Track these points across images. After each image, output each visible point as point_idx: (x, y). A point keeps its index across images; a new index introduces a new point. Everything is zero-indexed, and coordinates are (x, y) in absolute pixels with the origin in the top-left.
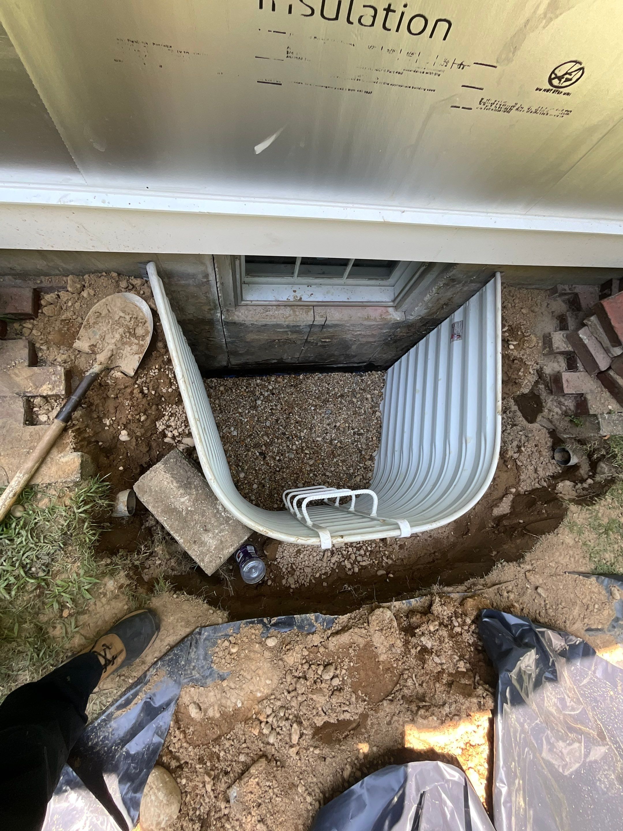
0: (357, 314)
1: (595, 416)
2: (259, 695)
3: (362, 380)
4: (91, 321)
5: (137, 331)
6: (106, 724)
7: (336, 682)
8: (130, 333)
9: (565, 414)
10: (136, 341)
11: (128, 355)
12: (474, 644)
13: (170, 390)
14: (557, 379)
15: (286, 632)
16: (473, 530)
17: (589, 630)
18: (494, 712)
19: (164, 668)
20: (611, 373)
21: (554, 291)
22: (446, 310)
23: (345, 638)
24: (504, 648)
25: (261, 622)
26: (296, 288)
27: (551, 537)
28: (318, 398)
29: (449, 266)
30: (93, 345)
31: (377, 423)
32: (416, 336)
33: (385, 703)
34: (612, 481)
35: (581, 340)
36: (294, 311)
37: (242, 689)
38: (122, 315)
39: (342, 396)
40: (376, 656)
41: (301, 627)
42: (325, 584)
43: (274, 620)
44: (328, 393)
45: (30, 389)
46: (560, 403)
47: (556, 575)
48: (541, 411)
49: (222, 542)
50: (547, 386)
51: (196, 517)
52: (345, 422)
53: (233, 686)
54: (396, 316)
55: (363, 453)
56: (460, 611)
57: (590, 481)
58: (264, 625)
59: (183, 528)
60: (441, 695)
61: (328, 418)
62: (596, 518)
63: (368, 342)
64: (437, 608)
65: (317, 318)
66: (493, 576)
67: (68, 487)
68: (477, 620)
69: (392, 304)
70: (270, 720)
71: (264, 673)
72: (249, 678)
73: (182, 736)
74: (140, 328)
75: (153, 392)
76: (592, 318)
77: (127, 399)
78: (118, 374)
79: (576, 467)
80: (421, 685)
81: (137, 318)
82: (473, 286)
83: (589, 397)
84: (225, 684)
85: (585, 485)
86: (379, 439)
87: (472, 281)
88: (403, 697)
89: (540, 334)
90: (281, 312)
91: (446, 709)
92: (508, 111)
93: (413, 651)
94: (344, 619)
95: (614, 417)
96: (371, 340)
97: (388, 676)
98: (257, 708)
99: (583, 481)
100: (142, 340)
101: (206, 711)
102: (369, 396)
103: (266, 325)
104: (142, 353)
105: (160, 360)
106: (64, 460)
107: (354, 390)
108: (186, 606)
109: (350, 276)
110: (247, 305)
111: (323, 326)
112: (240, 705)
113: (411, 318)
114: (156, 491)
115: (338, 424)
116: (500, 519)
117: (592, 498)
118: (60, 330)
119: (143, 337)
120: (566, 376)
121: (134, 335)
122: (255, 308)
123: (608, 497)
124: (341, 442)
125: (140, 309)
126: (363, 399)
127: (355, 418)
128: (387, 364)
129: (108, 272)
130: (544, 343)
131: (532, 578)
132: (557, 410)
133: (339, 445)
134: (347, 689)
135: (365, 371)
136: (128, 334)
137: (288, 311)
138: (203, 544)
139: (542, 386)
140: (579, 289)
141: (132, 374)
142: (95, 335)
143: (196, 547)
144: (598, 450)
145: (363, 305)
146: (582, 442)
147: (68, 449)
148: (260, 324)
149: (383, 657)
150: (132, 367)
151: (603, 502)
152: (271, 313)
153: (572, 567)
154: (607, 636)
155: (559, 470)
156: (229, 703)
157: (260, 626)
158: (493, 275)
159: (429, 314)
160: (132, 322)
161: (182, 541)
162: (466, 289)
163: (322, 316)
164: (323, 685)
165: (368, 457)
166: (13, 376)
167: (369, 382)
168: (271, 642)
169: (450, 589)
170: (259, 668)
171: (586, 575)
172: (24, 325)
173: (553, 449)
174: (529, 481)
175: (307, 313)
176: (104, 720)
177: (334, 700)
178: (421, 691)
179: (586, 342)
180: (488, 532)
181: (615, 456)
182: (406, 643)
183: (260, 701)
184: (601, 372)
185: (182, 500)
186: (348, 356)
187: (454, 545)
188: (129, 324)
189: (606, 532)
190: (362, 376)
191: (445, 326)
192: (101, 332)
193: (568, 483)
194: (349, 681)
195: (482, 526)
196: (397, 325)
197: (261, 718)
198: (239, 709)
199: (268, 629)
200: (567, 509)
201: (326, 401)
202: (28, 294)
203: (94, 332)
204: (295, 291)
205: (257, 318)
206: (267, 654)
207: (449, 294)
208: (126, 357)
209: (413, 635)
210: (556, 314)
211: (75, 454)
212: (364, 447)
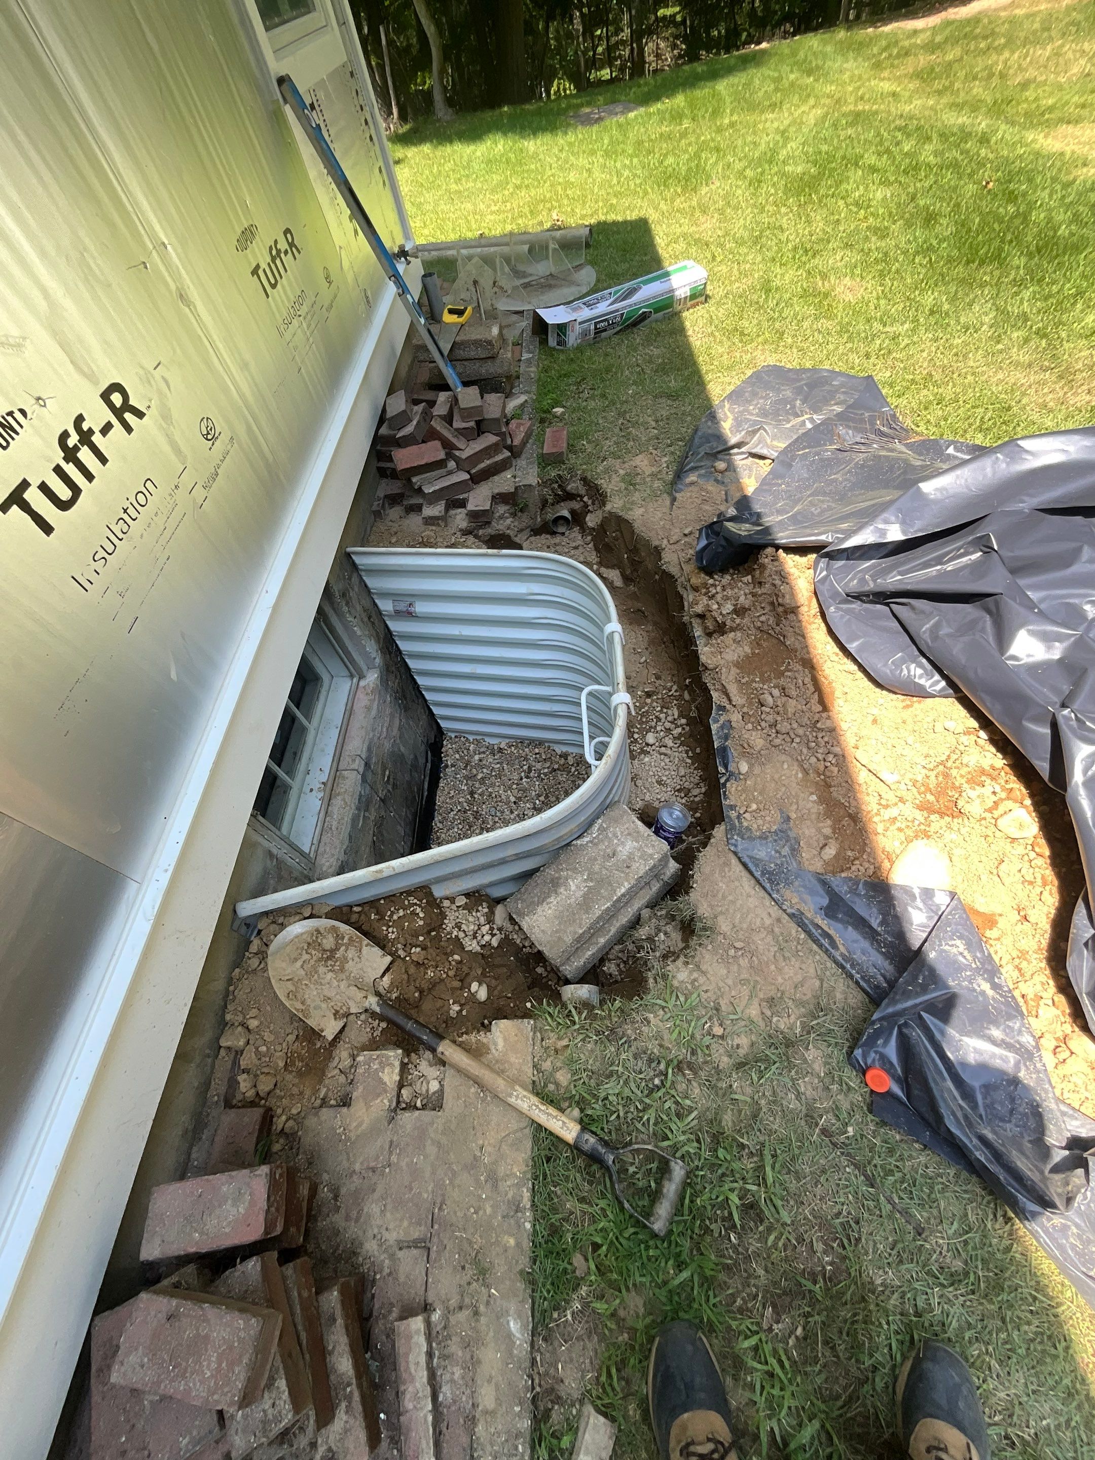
0: (360, 720)
1: (516, 488)
2: (800, 775)
3: (453, 766)
4: (299, 1006)
5: (328, 947)
6: (858, 964)
7: (776, 692)
8: (328, 958)
9: (514, 515)
10: (343, 948)
11: (360, 966)
12: (732, 575)
13: (422, 915)
14: (474, 516)
15: (733, 752)
16: (639, 605)
17: (727, 501)
18: (777, 547)
19: (783, 891)
20: (473, 471)
21: (378, 515)
22: (374, 618)
23: (733, 689)
24: (723, 543)
25: (724, 785)
26: (306, 789)
27: (636, 525)
28: (470, 827)
29: (327, 592)
30: (335, 1015)
31: (516, 747)
32: (403, 670)
33: (788, 643)
34: (584, 480)
35: (434, 492)
36: (339, 794)
37: (797, 796)
38: (299, 963)
39: (472, 793)
40: (747, 657)
41: (726, 737)
42: (698, 750)
43: (721, 769)
44: (465, 812)
45: (385, 1102)
46: (501, 517)
47: (671, 520)
48: (509, 536)
49: (629, 834)
50: (481, 527)
51: (596, 868)
52: (510, 788)
53: (794, 807)
54: (372, 678)
55: (556, 766)
56: (704, 591)
57: (585, 499)
58: (727, 780)
59: (610, 884)
60: (767, 588)
61: (503, 812)
62: (620, 491)
63: (400, 729)
64: (699, 609)
65: (355, 766)
66: (674, 570)
67: (542, 1040)
68: (710, 574)
69: (355, 680)
70: (820, 757)
71: (777, 772)
72: (783, 789)
73: (857, 862)
74: (325, 941)
75: (421, 938)
76: (414, 480)
77: (426, 973)
78: (386, 980)
79: (573, 512)
80: (763, 608)
81: (309, 944)
82: (355, 579)
83: (496, 491)
84: (793, 816)
85: (590, 502)
86: (540, 743)
87: (350, 579)
88: (778, 625)
89: (423, 527)
90: (335, 811)
91: (778, 582)
92: (217, 475)
93: (738, 621)
94: (715, 695)
95: (519, 473)
96: (397, 722)
97: (765, 644)
98: (812, 775)
99: (586, 506)
100: (343, 938)
101: (827, 837)
102: (477, 757)
103: (350, 837)
104: (361, 942)
105: (375, 925)
106: (501, 1044)
107: (467, 778)
108: (707, 869)
109: (308, 717)
110: (316, 851)
111: (367, 765)
112: (814, 797)
113: (378, 661)
114: (560, 923)
115: (513, 799)
116: (626, 579)
117: (601, 495)
118: (300, 1074)
119: (339, 937)
120: (471, 507)
121: (333, 951)
122: (322, 844)
123: (599, 482)
124: (539, 796)
125: (297, 937)
126: (480, 765)
127: (505, 775)
128: (435, 727)
129: (230, 981)
130: (433, 525)
131: (674, 539)
132: (509, 521)
133: (542, 798)
134: (782, 681)
135: (440, 760)
136: (330, 962)
137: (337, 802)
138: (631, 857)
139: (481, 532)
140: (381, 493)
141: (389, 959)
142: (320, 1008)
143: (635, 866)
144: (553, 490)
145: (349, 713)
146: (544, 503)
147: (485, 1040)
148: (347, 842)
149: (748, 649)
150: (378, 959)
151: (605, 486)
152: (335, 824)
153: (667, 510)
154: (732, 488)
155: (577, 529)
156: (814, 810)
157: (728, 785)
158: (348, 555)
159: (378, 641)
160: (314, 952)
161: (626, 884)
162: (356, 589)
163: (354, 761)
164: (779, 703)
165: (562, 761)
166: (359, 1132)
167: (457, 756)
168: (744, 767)
169: (686, 604)
170: (773, 779)
171: (674, 500)
172: (280, 1127)
173: (554, 533)
174: (586, 554)
175: (344, 778)
176: (853, 966)
177: (794, 693)
178: (768, 608)
179: (437, 488)
180: (639, 589)
181: (560, 476)
182: (732, 630)
183: (806, 772)
184: (472, 479)
185: (573, 888)
186: (414, 766)
187: (655, 624)
188: (315, 958)
189: (634, 485)
190: (447, 766)
191: (395, 626)
192: (317, 999)
193: (587, 519)
194: (774, 681)
195: (634, 596)
196: (384, 680)
197: (822, 768)
198: (819, 797)
199: (732, 774)
200: (610, 513)
201: (477, 816)
202: (229, 1118)
203: (315, 1008)
204: (311, 790)
205: (337, 842)
206: (757, 770)
207: (359, 608)
208: (361, 969)
209: (724, 624)
210: (403, 514)
211: (493, 1028)
212: (548, 765)
